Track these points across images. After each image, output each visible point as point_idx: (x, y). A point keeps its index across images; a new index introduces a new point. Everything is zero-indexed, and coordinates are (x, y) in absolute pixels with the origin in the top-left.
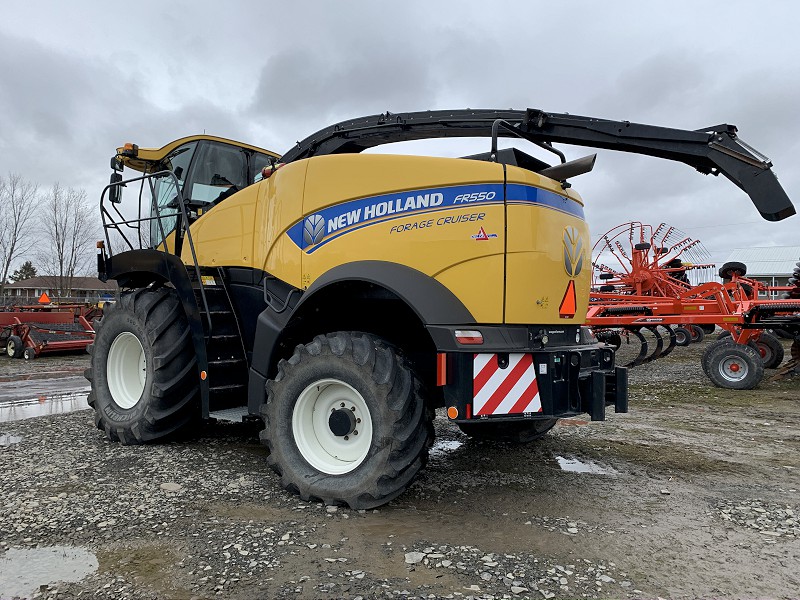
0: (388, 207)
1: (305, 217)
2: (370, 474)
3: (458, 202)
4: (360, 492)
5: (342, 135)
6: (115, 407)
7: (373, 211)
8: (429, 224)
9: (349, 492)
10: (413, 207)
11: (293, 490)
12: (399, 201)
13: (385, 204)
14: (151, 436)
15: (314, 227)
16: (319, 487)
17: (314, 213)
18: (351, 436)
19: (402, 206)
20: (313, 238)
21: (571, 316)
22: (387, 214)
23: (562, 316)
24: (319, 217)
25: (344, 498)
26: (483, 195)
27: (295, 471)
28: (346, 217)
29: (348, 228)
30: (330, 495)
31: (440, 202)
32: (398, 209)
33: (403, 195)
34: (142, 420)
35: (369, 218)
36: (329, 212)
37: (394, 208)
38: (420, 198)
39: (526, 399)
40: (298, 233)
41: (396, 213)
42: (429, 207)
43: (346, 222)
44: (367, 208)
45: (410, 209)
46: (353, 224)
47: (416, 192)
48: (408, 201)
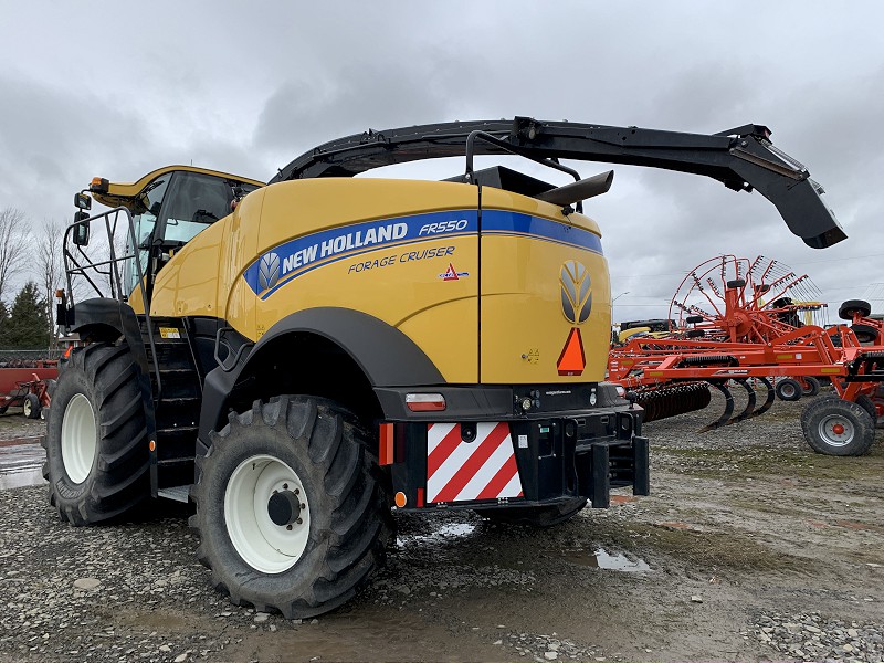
0: (346, 241)
1: (262, 254)
2: (305, 575)
3: (424, 234)
4: (295, 597)
5: (324, 158)
6: (67, 481)
7: (330, 247)
8: (391, 261)
9: (282, 597)
10: (374, 241)
11: (222, 590)
12: (358, 234)
13: (343, 238)
14: (99, 517)
15: (269, 267)
16: (250, 589)
17: (268, 250)
18: (295, 524)
19: (362, 240)
20: (268, 280)
21: (578, 373)
22: (345, 251)
23: (562, 373)
24: (274, 255)
25: (276, 603)
26: (452, 225)
27: (225, 568)
28: (302, 254)
29: (304, 268)
30: (261, 599)
31: (404, 234)
32: (358, 244)
33: (362, 226)
34: (89, 498)
35: (327, 256)
36: (286, 248)
37: (353, 242)
38: (381, 229)
39: (501, 480)
40: (254, 275)
41: (355, 249)
42: (392, 240)
43: (301, 261)
44: (324, 244)
45: (370, 243)
46: (310, 262)
47: (377, 223)
48: (368, 234)
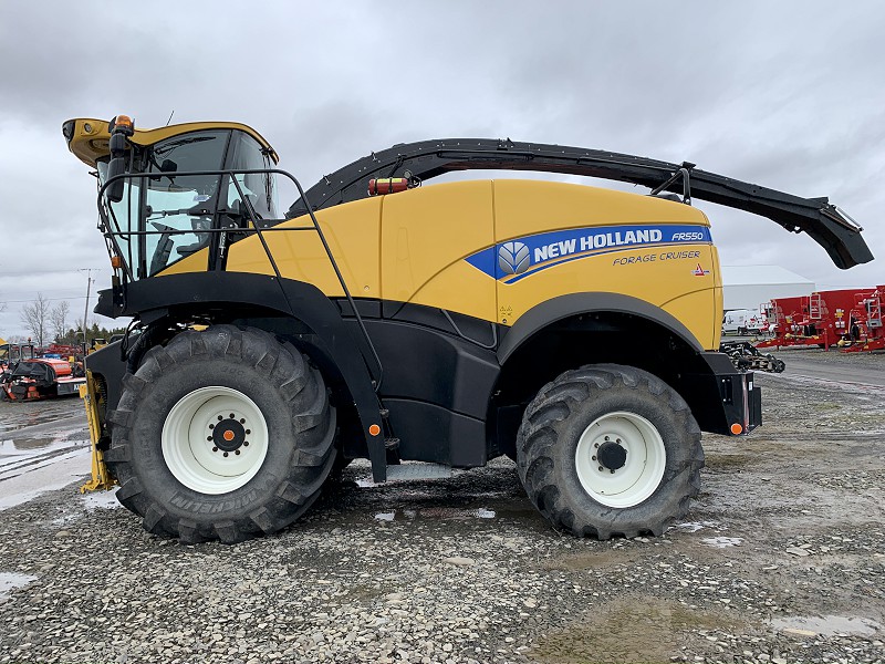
0: (607, 239)
1: (502, 244)
2: (672, 498)
3: (676, 240)
4: (665, 517)
7: (592, 241)
8: (652, 258)
9: (653, 520)
10: (634, 241)
12: (618, 235)
13: (603, 236)
15: (514, 255)
16: (618, 523)
17: (513, 240)
19: (622, 239)
20: (515, 267)
22: (606, 246)
24: (519, 245)
25: (649, 526)
27: (588, 512)
28: (558, 247)
29: (561, 258)
31: (659, 238)
32: (619, 242)
33: (623, 229)
35: (587, 250)
36: (535, 241)
37: (614, 240)
38: (639, 232)
40: (488, 261)
41: (616, 246)
42: (650, 242)
43: (559, 251)
44: (583, 239)
45: (630, 243)
46: (568, 254)
47: (635, 228)
48: (627, 236)
